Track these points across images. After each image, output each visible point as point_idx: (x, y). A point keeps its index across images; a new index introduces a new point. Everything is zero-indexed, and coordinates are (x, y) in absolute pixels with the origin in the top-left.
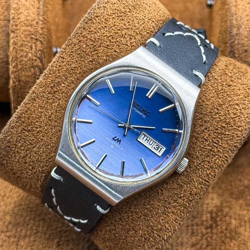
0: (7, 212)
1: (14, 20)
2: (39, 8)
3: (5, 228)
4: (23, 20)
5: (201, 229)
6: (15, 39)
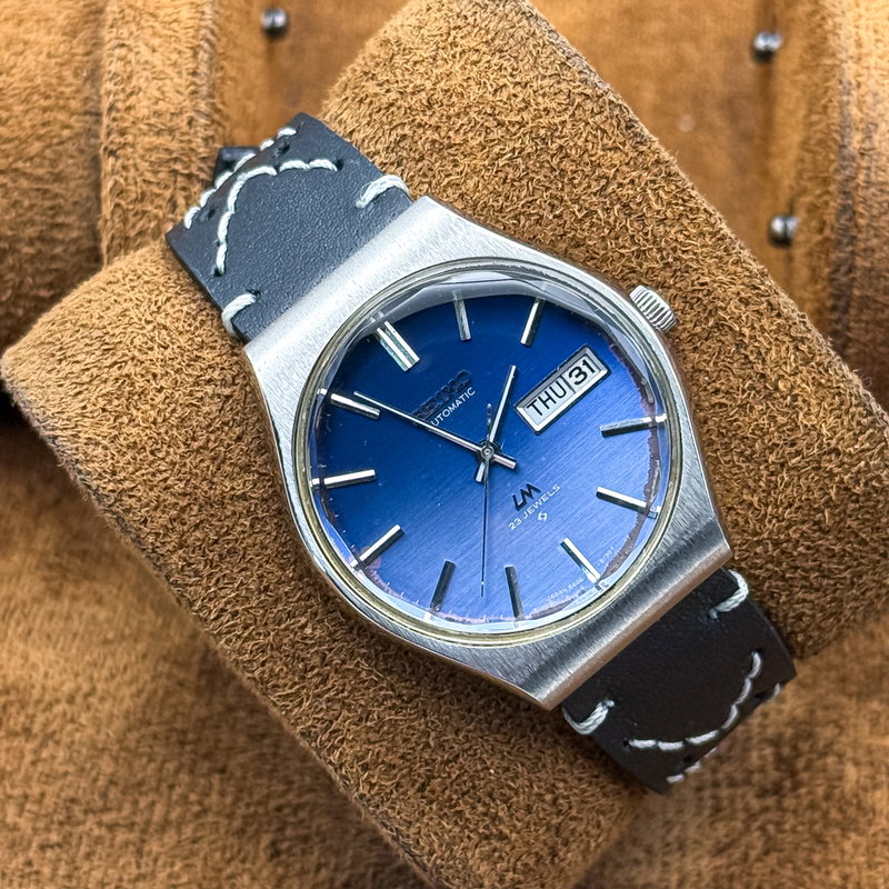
0: (100, 746)
1: (114, 114)
2: (194, 74)
3: (96, 797)
4: (145, 112)
5: (743, 796)
6: (117, 177)
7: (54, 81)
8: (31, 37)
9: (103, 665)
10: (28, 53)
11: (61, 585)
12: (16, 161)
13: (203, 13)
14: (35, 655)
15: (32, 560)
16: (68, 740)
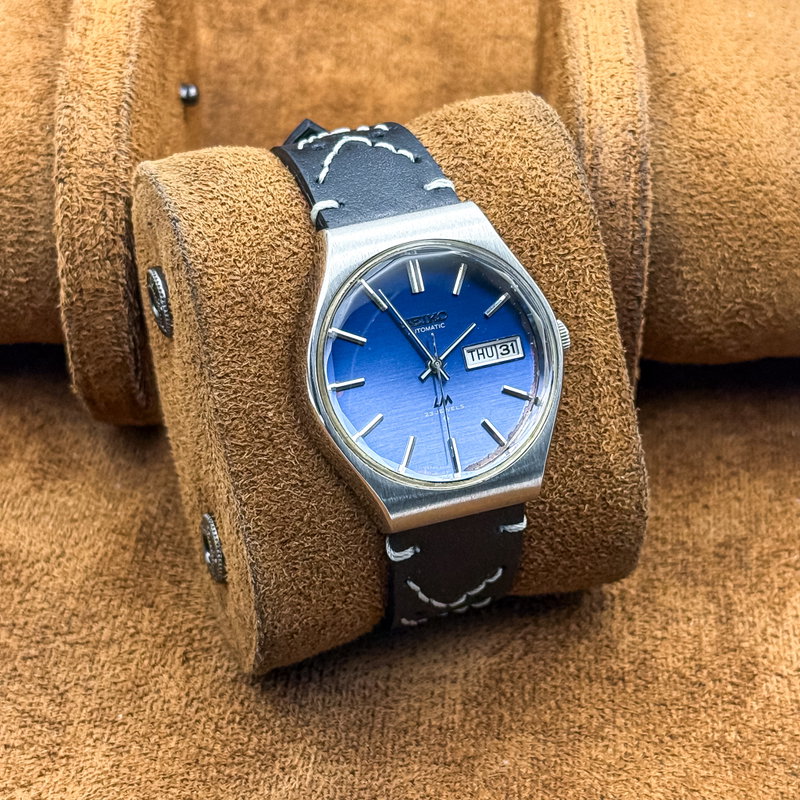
0: (66, 590)
1: (62, 154)
2: (117, 125)
3: (63, 625)
4: (84, 152)
6: (65, 197)
7: (27, 133)
8: (11, 104)
9: (70, 536)
10: (8, 114)
11: (43, 484)
13: (124, 83)
14: (23, 530)
15: (23, 466)
16: (45, 587)
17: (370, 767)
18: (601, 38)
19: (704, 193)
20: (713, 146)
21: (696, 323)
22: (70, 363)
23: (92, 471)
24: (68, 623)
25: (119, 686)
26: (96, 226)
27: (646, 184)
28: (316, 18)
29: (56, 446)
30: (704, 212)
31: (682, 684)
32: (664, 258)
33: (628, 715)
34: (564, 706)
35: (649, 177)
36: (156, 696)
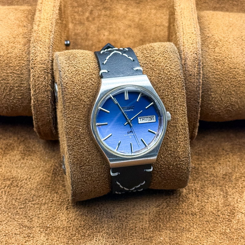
0: (32, 188)
1: (33, 60)
2: (49, 52)
4: (39, 60)
6: (33, 73)
7: (21, 54)
8: (16, 46)
9: (33, 173)
10: (15, 49)
11: (24, 157)
12: (13, 71)
14: (19, 171)
15: (18, 152)
16: (25, 187)
17: (122, 240)
18: (187, 26)
19: (218, 71)
20: (220, 58)
21: (216, 109)
22: (34, 122)
23: (39, 154)
24: (32, 198)
25: (48, 216)
26: (43, 81)
27: (200, 69)
28: (103, 20)
29: (28, 146)
30: (218, 77)
31: (213, 215)
32: (206, 91)
33: (197, 225)
34: (179, 222)
35: (201, 67)
36: (59, 219)
